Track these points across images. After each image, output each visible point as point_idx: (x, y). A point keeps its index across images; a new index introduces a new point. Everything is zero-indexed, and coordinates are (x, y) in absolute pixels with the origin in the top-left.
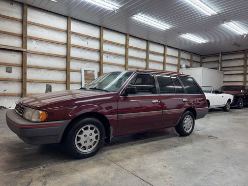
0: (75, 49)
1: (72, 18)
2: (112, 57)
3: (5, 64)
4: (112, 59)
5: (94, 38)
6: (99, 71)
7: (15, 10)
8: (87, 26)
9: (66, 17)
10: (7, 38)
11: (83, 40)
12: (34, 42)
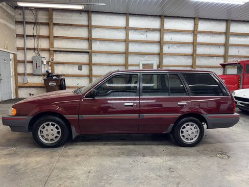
0: (134, 44)
1: (130, 14)
2: (175, 47)
3: (77, 64)
4: (175, 49)
5: (154, 30)
6: (158, 64)
7: (82, 18)
8: (146, 18)
9: (125, 14)
10: (78, 42)
11: (142, 34)
12: (98, 42)
